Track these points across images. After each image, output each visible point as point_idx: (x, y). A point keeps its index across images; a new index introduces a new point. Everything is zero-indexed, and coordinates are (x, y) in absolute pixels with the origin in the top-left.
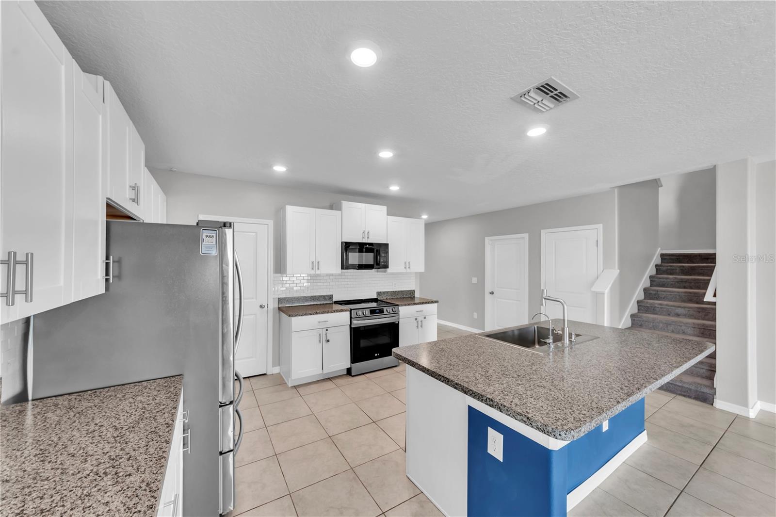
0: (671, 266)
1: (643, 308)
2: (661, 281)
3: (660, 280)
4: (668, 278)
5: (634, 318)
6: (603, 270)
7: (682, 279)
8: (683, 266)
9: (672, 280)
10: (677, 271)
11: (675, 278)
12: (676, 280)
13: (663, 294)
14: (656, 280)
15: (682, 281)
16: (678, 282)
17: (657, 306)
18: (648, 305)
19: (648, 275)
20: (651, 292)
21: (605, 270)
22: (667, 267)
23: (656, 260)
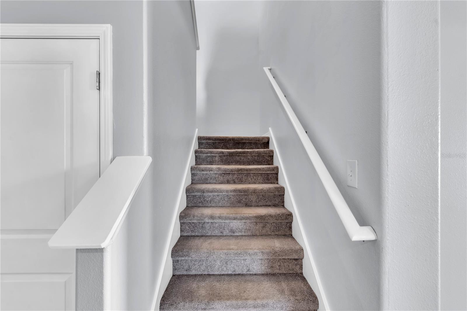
0: (211, 152)
1: (187, 227)
2: (203, 174)
3: (203, 172)
4: (211, 170)
5: (177, 258)
6: (113, 159)
7: (225, 170)
8: (223, 153)
9: (216, 172)
10: (217, 159)
11: (219, 169)
12: (220, 172)
13: (210, 196)
14: (198, 172)
15: (226, 173)
16: (221, 175)
17: (207, 220)
18: (195, 221)
19: (189, 167)
20: (196, 194)
21: (117, 158)
22: (207, 153)
23: (194, 145)
